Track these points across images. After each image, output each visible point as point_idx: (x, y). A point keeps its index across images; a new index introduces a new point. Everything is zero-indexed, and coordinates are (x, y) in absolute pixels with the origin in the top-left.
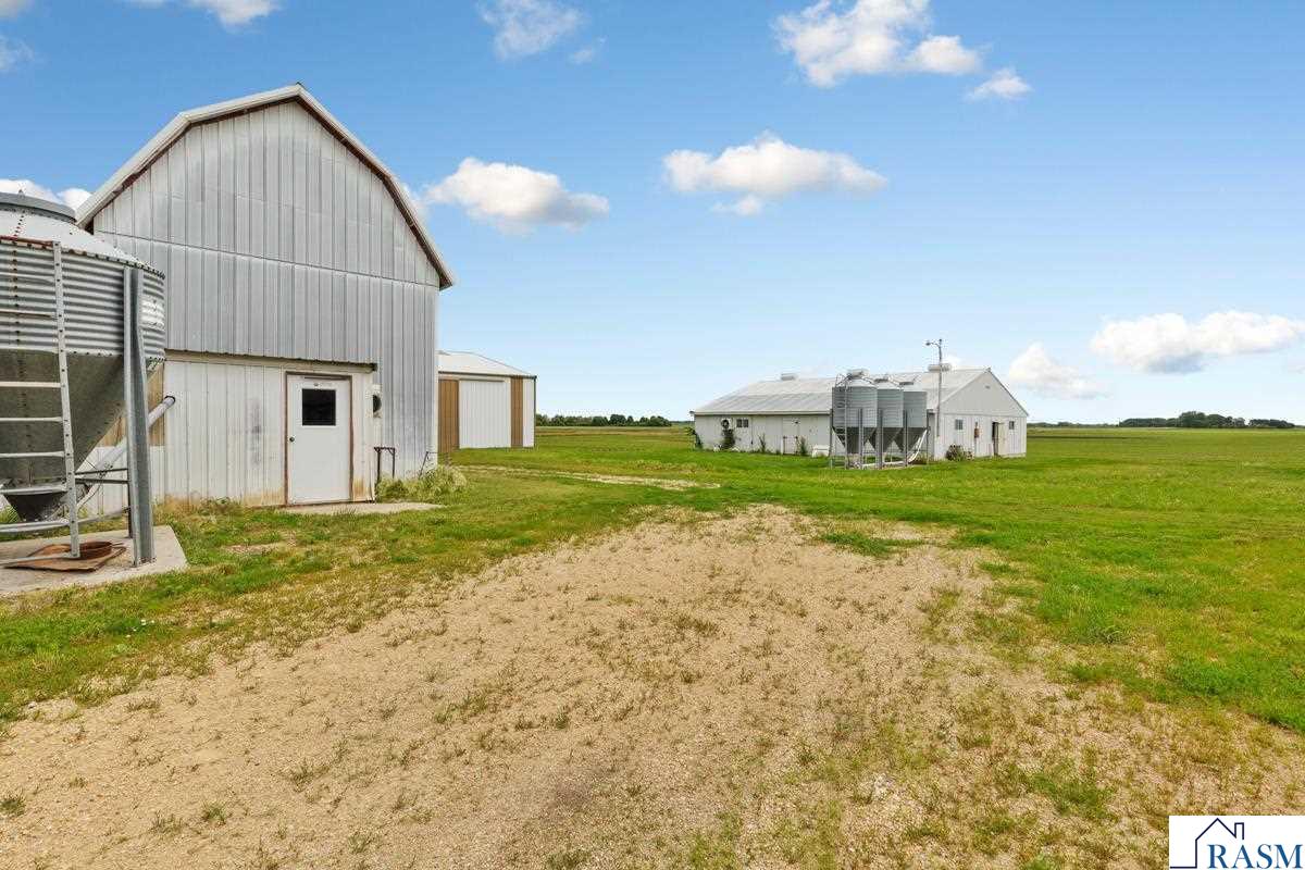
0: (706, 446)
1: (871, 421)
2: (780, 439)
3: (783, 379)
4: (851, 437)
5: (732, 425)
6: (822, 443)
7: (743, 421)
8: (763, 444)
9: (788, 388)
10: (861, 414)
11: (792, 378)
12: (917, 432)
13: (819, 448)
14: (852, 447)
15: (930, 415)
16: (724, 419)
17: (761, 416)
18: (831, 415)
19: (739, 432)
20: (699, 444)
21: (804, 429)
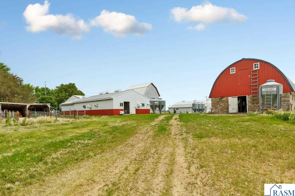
0: (171, 113)
1: (197, 108)
2: (184, 111)
3: (183, 102)
4: (195, 110)
5: (175, 109)
6: (191, 112)
7: (177, 109)
8: (181, 112)
9: (184, 103)
10: (196, 107)
11: (184, 101)
12: (204, 109)
13: (190, 113)
14: (195, 112)
15: (206, 107)
16: (174, 109)
17: (180, 108)
18: (192, 107)
19: (177, 111)
20: (170, 113)
21: (187, 110)
